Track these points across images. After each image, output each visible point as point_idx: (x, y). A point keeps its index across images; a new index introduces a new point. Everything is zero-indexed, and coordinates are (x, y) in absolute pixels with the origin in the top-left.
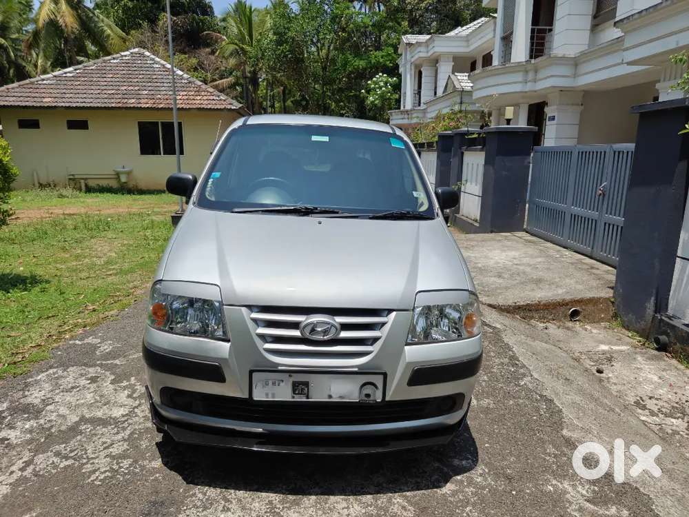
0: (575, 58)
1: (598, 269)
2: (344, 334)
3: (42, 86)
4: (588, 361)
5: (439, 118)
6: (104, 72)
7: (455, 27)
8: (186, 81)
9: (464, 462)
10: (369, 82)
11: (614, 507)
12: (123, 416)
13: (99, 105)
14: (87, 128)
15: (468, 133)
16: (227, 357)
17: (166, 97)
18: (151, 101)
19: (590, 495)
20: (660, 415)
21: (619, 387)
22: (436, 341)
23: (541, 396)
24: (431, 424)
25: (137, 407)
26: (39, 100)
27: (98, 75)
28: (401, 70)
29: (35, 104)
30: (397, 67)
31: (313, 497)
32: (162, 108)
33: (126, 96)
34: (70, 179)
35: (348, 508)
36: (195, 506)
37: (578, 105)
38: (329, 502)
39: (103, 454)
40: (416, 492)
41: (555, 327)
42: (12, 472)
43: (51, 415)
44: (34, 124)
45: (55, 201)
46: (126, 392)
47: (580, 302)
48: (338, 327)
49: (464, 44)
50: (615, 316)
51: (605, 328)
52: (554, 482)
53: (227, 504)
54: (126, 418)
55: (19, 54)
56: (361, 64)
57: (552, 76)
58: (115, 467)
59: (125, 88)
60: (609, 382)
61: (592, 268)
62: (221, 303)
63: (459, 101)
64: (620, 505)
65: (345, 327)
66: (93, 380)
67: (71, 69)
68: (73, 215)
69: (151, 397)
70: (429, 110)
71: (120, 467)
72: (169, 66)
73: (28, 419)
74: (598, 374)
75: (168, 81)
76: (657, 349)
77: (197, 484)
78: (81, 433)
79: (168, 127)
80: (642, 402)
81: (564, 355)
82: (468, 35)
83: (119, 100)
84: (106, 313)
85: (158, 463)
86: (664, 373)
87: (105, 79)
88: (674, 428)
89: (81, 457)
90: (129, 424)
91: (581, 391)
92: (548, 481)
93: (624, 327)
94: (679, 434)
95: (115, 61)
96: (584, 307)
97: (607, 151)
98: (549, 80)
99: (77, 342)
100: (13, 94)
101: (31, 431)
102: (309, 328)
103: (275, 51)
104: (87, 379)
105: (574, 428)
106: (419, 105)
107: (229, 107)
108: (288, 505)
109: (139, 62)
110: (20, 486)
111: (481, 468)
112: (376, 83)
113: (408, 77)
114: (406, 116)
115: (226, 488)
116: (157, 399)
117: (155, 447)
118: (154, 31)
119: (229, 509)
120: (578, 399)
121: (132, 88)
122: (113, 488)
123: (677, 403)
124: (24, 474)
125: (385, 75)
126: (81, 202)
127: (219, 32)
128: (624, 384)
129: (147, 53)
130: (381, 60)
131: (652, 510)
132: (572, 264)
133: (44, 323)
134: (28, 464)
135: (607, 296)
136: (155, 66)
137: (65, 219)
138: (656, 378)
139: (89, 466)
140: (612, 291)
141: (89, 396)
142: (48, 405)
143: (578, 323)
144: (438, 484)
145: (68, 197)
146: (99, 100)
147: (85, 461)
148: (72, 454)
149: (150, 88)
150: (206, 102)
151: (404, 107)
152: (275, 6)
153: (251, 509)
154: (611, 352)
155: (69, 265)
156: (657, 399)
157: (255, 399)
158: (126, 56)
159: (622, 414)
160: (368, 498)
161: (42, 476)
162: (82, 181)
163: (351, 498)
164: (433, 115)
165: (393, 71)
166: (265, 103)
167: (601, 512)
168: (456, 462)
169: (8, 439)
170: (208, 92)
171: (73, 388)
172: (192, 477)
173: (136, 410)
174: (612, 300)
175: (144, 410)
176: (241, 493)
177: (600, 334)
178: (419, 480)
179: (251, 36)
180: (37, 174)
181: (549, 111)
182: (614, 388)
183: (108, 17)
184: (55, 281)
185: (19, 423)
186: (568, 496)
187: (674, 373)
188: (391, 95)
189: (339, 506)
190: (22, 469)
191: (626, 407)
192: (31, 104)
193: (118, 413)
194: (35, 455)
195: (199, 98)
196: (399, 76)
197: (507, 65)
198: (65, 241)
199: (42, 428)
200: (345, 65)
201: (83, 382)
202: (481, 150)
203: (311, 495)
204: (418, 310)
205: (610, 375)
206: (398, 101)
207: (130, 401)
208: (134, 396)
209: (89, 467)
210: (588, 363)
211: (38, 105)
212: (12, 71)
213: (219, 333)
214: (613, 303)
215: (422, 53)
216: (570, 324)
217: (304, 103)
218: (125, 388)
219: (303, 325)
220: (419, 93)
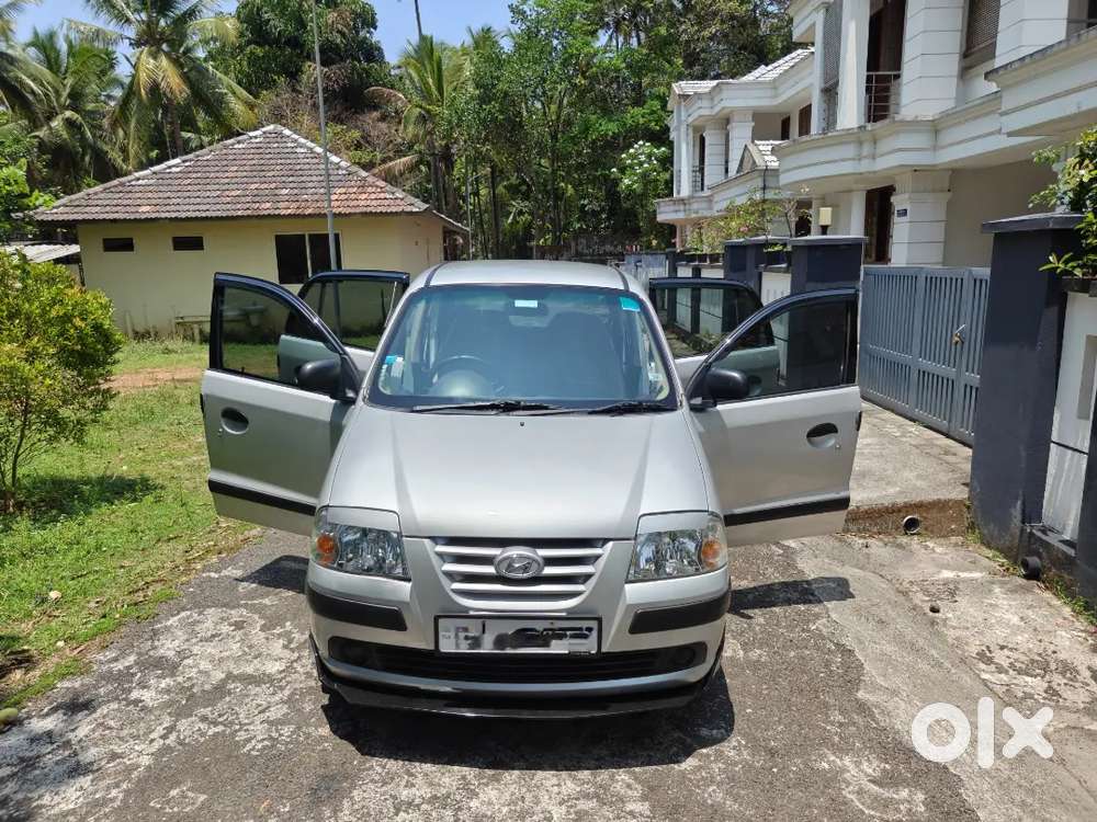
0: (933, 121)
1: (955, 454)
2: (549, 571)
3: (137, 189)
4: (920, 595)
5: (731, 212)
6: (225, 163)
7: (755, 66)
8: (344, 172)
9: (715, 732)
10: (623, 156)
11: (906, 790)
12: (281, 672)
13: (219, 214)
14: (203, 249)
15: (767, 244)
16: (408, 599)
17: (316, 197)
18: (295, 205)
19: (877, 774)
20: (1011, 672)
21: (958, 633)
22: (670, 576)
23: (837, 645)
24: (666, 682)
25: (296, 661)
26: (134, 209)
27: (217, 169)
28: (673, 135)
29: (127, 216)
30: (666, 130)
31: (517, 772)
32: (309, 215)
33: (257, 199)
34: (178, 323)
35: (559, 785)
36: (373, 781)
37: (942, 191)
38: (536, 778)
39: (258, 720)
40: (647, 768)
41: (881, 544)
42: (152, 741)
43: (190, 671)
44: (127, 245)
45: (159, 358)
46: (281, 641)
47: (919, 506)
48: (541, 561)
49: (769, 93)
50: (972, 527)
51: (956, 545)
52: (832, 758)
53: (410, 779)
54: (283, 675)
55: (98, 133)
56: (610, 128)
57: (900, 150)
58: (274, 735)
59: (256, 186)
60: (945, 625)
61: (946, 453)
62: (400, 534)
63: (761, 185)
64: (915, 787)
65: (551, 561)
66: (239, 626)
67: (177, 161)
68: (186, 381)
69: (316, 650)
70: (716, 198)
71: (281, 735)
72: (319, 150)
73: (163, 677)
74: (931, 614)
75: (317, 172)
76: (1027, 577)
77: (374, 756)
78: (230, 693)
79: (320, 241)
80: (988, 654)
81: (884, 586)
82: (775, 80)
83: (248, 205)
84: (246, 532)
85: (325, 730)
86: (1030, 612)
87: (227, 175)
88: (1027, 690)
89: (232, 723)
90: (288, 683)
91: (899, 639)
92: (822, 757)
93: (983, 543)
94: (1033, 698)
95: (241, 146)
96: (925, 515)
97: (965, 278)
98: (894, 155)
99: (213, 575)
100: (95, 202)
101: (168, 691)
102: (505, 564)
103: (478, 113)
104: (230, 625)
105: (876, 688)
106: (702, 189)
107: (409, 209)
108: (485, 781)
109: (276, 145)
110: (163, 756)
111: (734, 740)
112: (634, 157)
113: (684, 146)
114: (682, 207)
115: (409, 760)
116: (324, 652)
117: (320, 711)
118: (294, 90)
119: (413, 785)
120: (889, 649)
121: (266, 186)
122: (274, 761)
123: (1040, 655)
124: (167, 742)
125: (647, 144)
126: (196, 360)
127: (392, 87)
128: (968, 628)
129: (287, 132)
130: (641, 121)
131: (958, 795)
132: (916, 447)
133: (165, 548)
134: (170, 730)
135: (960, 497)
136: (298, 150)
137: (176, 388)
138: (1015, 620)
139: (243, 733)
140: (967, 489)
141: (235, 647)
142: (185, 658)
143: (916, 538)
144: (676, 759)
145: (176, 352)
146: (218, 207)
147: (237, 727)
148: (221, 720)
149: (291, 185)
150: (374, 203)
151: (679, 192)
152: (477, 45)
153: (440, 785)
154: (956, 582)
155: (189, 461)
156: (1011, 649)
157: (442, 650)
158: (256, 137)
159: (953, 671)
160: (585, 774)
161: (189, 744)
162: (195, 326)
163: (564, 774)
164: (724, 205)
165: (661, 137)
166: (463, 188)
167: (887, 795)
168: (704, 732)
169: (141, 701)
170: (377, 187)
171: (213, 636)
172: (367, 747)
173: (295, 665)
174: (967, 503)
175: (308, 664)
176: (428, 767)
177: (946, 554)
178: (652, 754)
179: (440, 89)
180: (131, 317)
181: (898, 201)
182: (951, 634)
183: (226, 74)
184: (171, 486)
185: (152, 681)
186: (847, 775)
187: (1045, 611)
188: (658, 174)
189: (547, 784)
190: (164, 737)
191: (963, 661)
192: (122, 216)
193: (273, 668)
194: (177, 720)
195: (364, 196)
196: (670, 145)
197: (830, 134)
198: (180, 423)
199: (182, 689)
200: (586, 129)
201: (225, 629)
202: (786, 271)
203: (513, 769)
204: (642, 539)
205: (950, 615)
206: (669, 184)
207: (287, 653)
208: (292, 646)
209: (241, 736)
210: (919, 598)
211: (132, 217)
212: (87, 159)
213: (399, 571)
214: (968, 507)
215: (703, 110)
216: (904, 540)
217: (524, 188)
218: (280, 635)
219: (498, 559)
220: (702, 170)
